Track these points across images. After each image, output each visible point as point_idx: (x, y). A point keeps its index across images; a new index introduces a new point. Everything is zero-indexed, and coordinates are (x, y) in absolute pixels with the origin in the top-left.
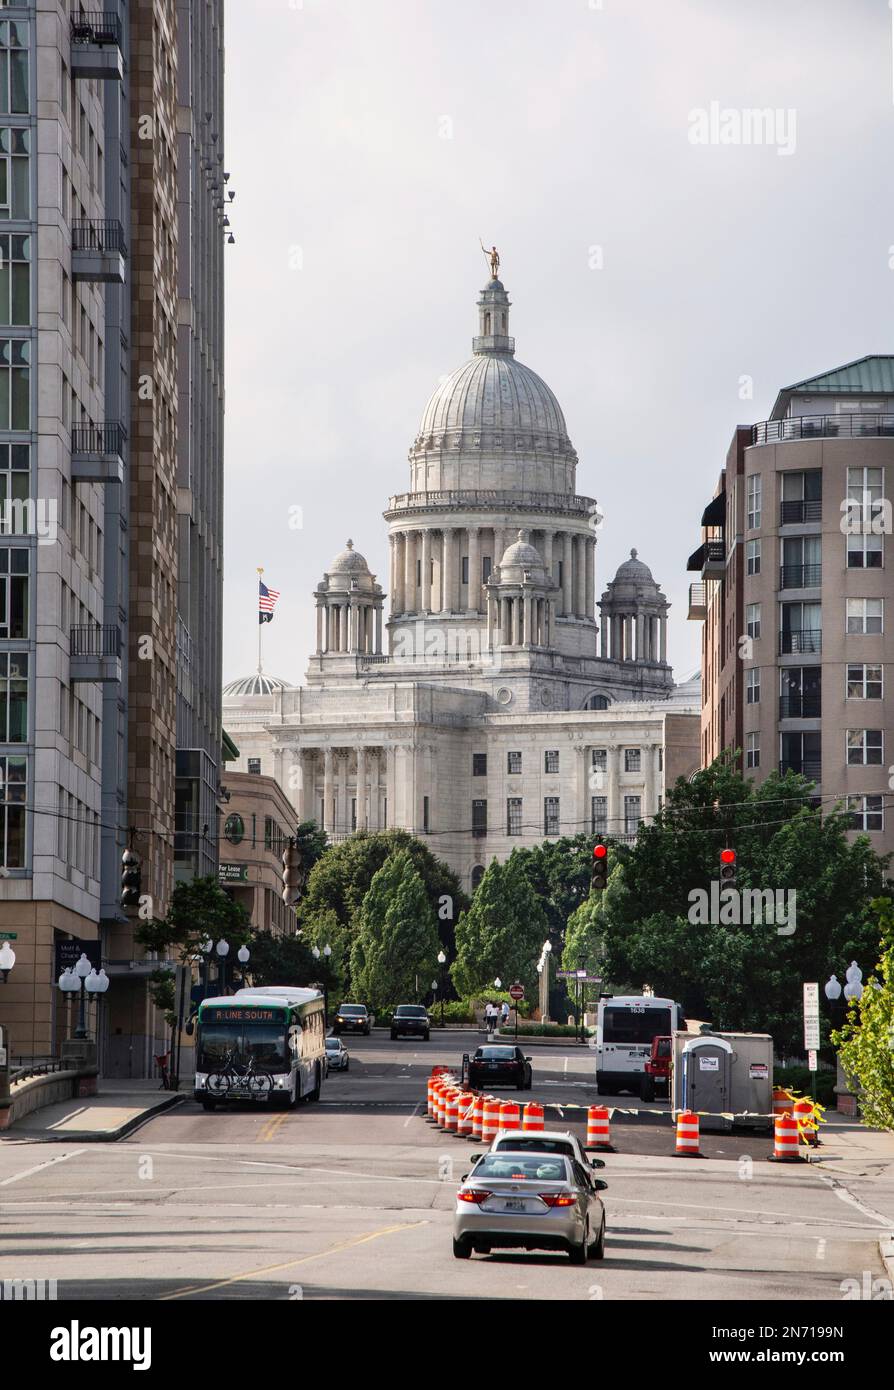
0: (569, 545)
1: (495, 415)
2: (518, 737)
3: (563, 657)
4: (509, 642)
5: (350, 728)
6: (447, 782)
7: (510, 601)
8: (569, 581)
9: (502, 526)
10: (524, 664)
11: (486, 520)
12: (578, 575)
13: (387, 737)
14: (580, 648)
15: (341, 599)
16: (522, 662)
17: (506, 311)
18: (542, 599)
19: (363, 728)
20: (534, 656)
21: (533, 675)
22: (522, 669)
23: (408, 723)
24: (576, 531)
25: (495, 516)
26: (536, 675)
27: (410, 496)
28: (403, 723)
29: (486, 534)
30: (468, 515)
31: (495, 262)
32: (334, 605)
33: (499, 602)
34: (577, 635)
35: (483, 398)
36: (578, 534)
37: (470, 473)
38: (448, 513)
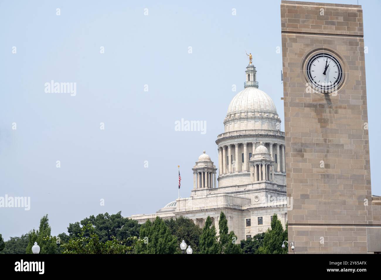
0: (278, 148)
1: (251, 105)
2: (261, 211)
3: (278, 185)
4: (258, 180)
5: (202, 211)
6: (237, 229)
7: (258, 166)
8: (278, 160)
9: (255, 142)
10: (263, 187)
11: (250, 140)
12: (282, 159)
13: (215, 213)
14: (284, 183)
15: (201, 170)
16: (262, 186)
17: (255, 73)
18: (269, 165)
19: (207, 210)
20: (267, 184)
21: (266, 191)
22: (263, 189)
23: (222, 208)
24: (281, 143)
25: (252, 138)
26: (267, 191)
27: (224, 134)
28: (220, 208)
29: (249, 145)
30: (243, 139)
31: (251, 59)
32: (199, 172)
33: (254, 166)
34: (283, 179)
35: (247, 100)
36: (282, 145)
37: (244, 125)
38: (236, 138)
